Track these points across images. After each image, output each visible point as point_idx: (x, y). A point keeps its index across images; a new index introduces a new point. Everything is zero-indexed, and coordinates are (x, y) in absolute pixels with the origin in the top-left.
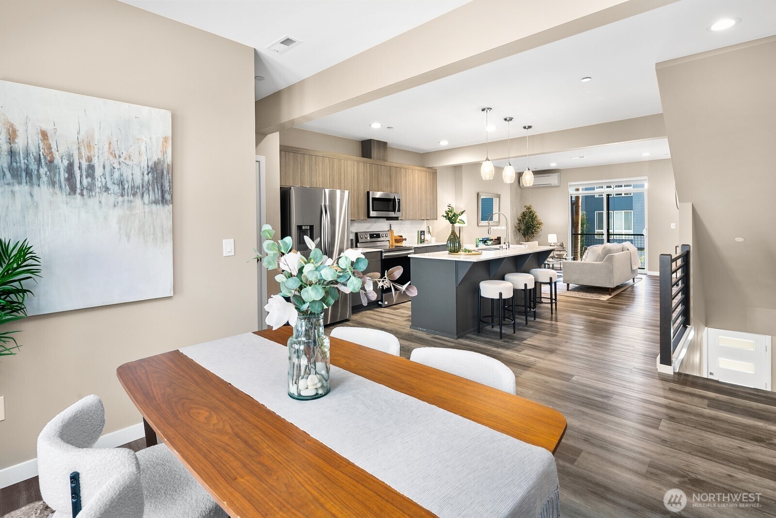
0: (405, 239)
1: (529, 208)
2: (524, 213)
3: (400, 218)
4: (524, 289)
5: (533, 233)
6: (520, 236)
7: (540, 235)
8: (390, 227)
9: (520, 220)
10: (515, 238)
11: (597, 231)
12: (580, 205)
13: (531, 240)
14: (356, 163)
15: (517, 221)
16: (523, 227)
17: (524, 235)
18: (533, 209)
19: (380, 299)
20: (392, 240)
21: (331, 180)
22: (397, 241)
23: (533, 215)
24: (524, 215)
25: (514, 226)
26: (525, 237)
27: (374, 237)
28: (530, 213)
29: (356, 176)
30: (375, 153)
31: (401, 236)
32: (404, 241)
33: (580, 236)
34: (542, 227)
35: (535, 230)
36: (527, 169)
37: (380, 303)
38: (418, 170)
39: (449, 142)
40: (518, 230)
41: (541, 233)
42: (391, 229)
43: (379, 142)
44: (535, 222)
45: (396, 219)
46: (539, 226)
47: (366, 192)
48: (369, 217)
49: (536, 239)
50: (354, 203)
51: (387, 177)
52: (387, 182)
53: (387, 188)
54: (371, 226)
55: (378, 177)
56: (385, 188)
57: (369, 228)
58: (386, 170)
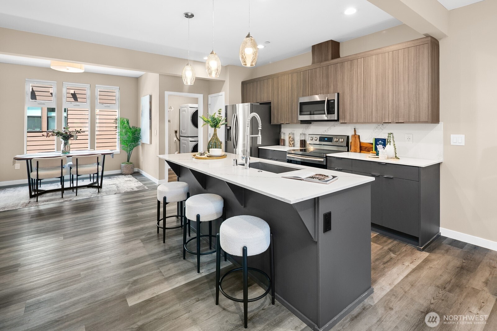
3: (340, 122)
8: (355, 131)
27: (325, 141)
29: (290, 86)
42: (355, 133)
43: (320, 45)
48: (298, 120)
50: (288, 109)
51: (323, 78)
52: (323, 83)
53: (323, 90)
54: (329, 129)
55: (312, 81)
56: (320, 90)
57: (327, 131)
58: (322, 71)
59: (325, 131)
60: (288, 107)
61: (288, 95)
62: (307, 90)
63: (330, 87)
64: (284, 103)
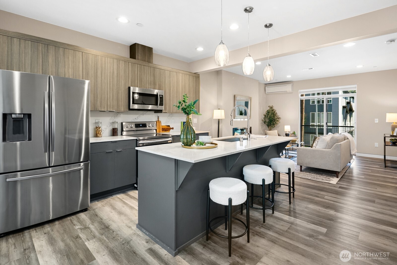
0: (173, 128)
1: (272, 108)
2: (268, 111)
3: (163, 111)
4: (262, 184)
5: (274, 124)
6: (265, 126)
7: (279, 126)
8: (158, 118)
9: (265, 116)
10: (262, 128)
11: (311, 124)
12: (304, 107)
13: (273, 129)
14: (115, 61)
15: (264, 117)
16: (267, 120)
17: (268, 126)
18: (274, 108)
19: (135, 182)
20: (159, 129)
21: (85, 73)
22: (164, 130)
23: (274, 112)
24: (268, 112)
25: (261, 120)
26: (268, 127)
27: (140, 127)
28: (272, 111)
30: (139, 54)
31: (169, 126)
32: (171, 130)
33: (303, 127)
34: (280, 121)
35: (275, 122)
36: (268, 65)
37: (135, 185)
38: (182, 74)
39: (204, 49)
40: (264, 122)
41: (279, 124)
42: (158, 120)
43: (144, 47)
44: (276, 117)
45: (160, 111)
46: (278, 119)
47: (127, 87)
48: (130, 109)
49: (276, 128)
50: (113, 96)
51: (150, 76)
52: (150, 80)
53: (151, 85)
54: (138, 117)
55: (141, 75)
56: (148, 85)
57: (137, 119)
58: (150, 70)
59: (135, 119)
60: (112, 93)
61: (113, 81)
62: (137, 81)
63: (156, 85)
64: (106, 89)
